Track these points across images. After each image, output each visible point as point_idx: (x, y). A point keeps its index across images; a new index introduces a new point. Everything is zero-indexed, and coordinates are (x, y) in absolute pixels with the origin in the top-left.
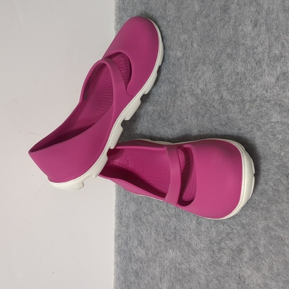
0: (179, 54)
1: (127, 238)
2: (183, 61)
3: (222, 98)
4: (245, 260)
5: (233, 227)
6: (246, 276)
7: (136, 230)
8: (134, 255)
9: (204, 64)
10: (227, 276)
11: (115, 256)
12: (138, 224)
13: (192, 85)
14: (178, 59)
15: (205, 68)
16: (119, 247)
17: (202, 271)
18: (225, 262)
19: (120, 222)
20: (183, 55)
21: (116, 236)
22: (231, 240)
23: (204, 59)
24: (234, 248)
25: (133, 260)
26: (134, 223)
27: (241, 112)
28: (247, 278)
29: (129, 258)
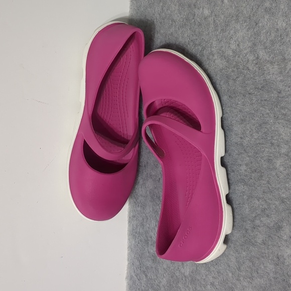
0: (206, 12)
1: (143, 219)
2: (211, 20)
3: (258, 58)
4: (285, 237)
5: (270, 202)
6: (286, 255)
7: (153, 210)
8: (151, 237)
9: (237, 21)
10: (263, 257)
11: (129, 239)
12: (156, 203)
13: (222, 47)
14: (205, 19)
15: (238, 27)
16: (133, 230)
17: (232, 253)
18: (259, 241)
19: (135, 203)
20: (212, 12)
21: (130, 217)
22: (268, 216)
23: (237, 16)
24: (272, 225)
25: (150, 243)
26: (152, 202)
27: (281, 73)
28: (287, 258)
29: (145, 241)
